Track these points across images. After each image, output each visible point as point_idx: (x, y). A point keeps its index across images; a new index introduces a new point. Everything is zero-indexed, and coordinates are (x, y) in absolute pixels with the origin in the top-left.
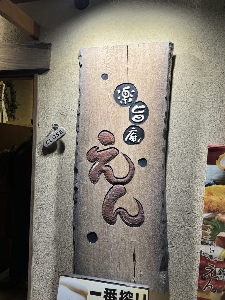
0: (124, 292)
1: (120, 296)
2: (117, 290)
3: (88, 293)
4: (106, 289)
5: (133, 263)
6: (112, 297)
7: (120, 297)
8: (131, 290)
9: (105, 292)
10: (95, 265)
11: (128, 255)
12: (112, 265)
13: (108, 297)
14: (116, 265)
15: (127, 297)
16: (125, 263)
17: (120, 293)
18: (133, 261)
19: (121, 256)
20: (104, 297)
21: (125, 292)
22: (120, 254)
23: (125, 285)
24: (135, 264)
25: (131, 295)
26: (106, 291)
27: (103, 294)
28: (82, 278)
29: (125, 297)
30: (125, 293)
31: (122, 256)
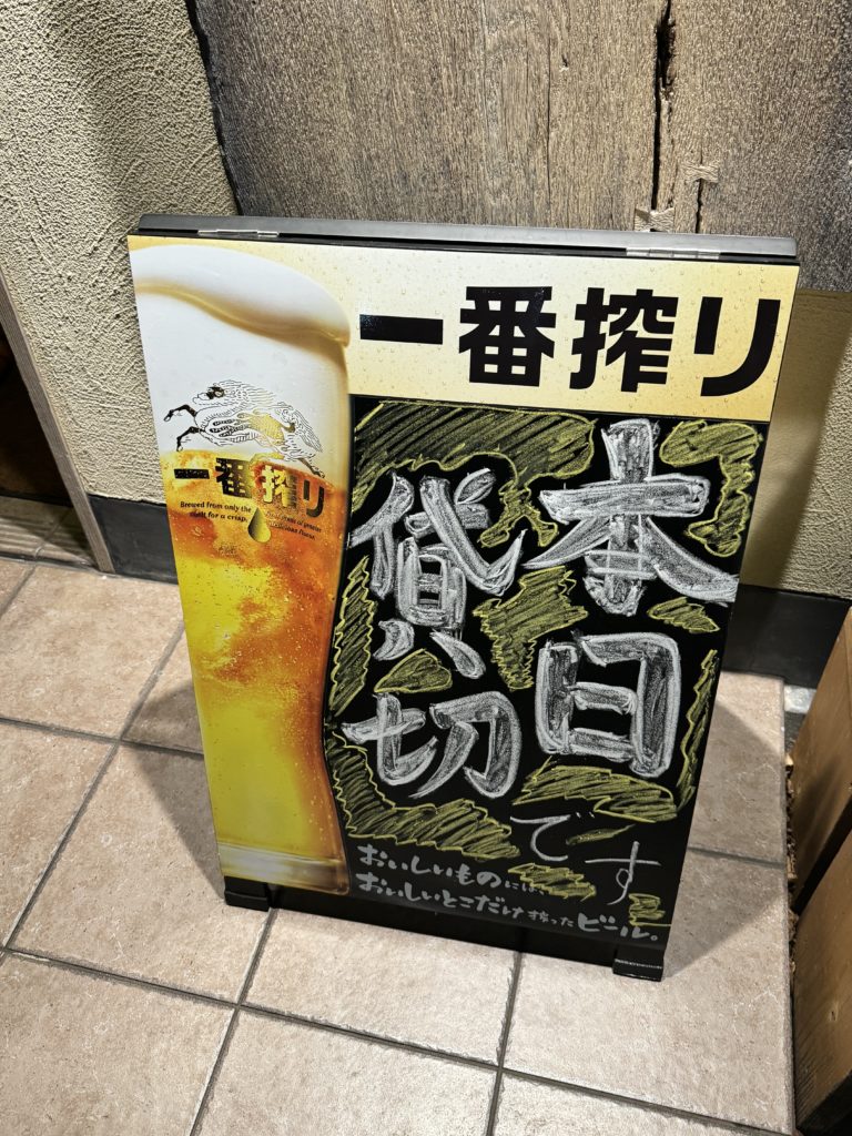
0: (606, 302)
1: (578, 329)
2: (554, 293)
3: (346, 334)
4: (472, 293)
5: (650, 105)
6: (519, 343)
7: (580, 334)
8: (660, 279)
9: (466, 316)
10: (370, 158)
11: (613, 49)
12: (488, 139)
13: (493, 341)
14: (519, 137)
15: (631, 328)
16: (591, 110)
17: (579, 306)
18: (651, 90)
19: (556, 57)
20: (462, 350)
21: (613, 297)
22: (552, 42)
23: (619, 253)
24: (664, 111)
25: (660, 312)
26: (471, 305)
27: (455, 330)
28: (285, 237)
29: (613, 331)
30: (618, 301)
31: (566, 63)
